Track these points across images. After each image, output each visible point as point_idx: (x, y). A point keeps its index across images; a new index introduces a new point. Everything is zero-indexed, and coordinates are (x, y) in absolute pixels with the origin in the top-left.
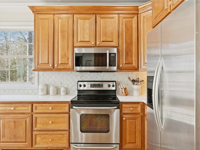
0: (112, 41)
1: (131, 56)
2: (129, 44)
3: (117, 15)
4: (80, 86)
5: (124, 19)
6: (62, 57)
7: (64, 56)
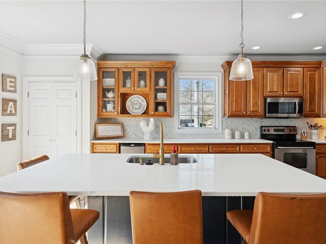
0: (297, 92)
1: (315, 104)
2: (312, 94)
3: (302, 69)
4: (265, 130)
5: (308, 72)
6: (253, 106)
7: (255, 104)
